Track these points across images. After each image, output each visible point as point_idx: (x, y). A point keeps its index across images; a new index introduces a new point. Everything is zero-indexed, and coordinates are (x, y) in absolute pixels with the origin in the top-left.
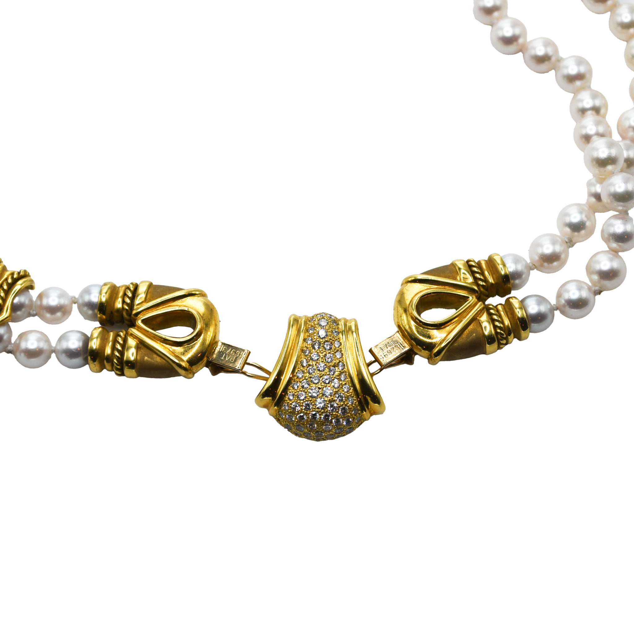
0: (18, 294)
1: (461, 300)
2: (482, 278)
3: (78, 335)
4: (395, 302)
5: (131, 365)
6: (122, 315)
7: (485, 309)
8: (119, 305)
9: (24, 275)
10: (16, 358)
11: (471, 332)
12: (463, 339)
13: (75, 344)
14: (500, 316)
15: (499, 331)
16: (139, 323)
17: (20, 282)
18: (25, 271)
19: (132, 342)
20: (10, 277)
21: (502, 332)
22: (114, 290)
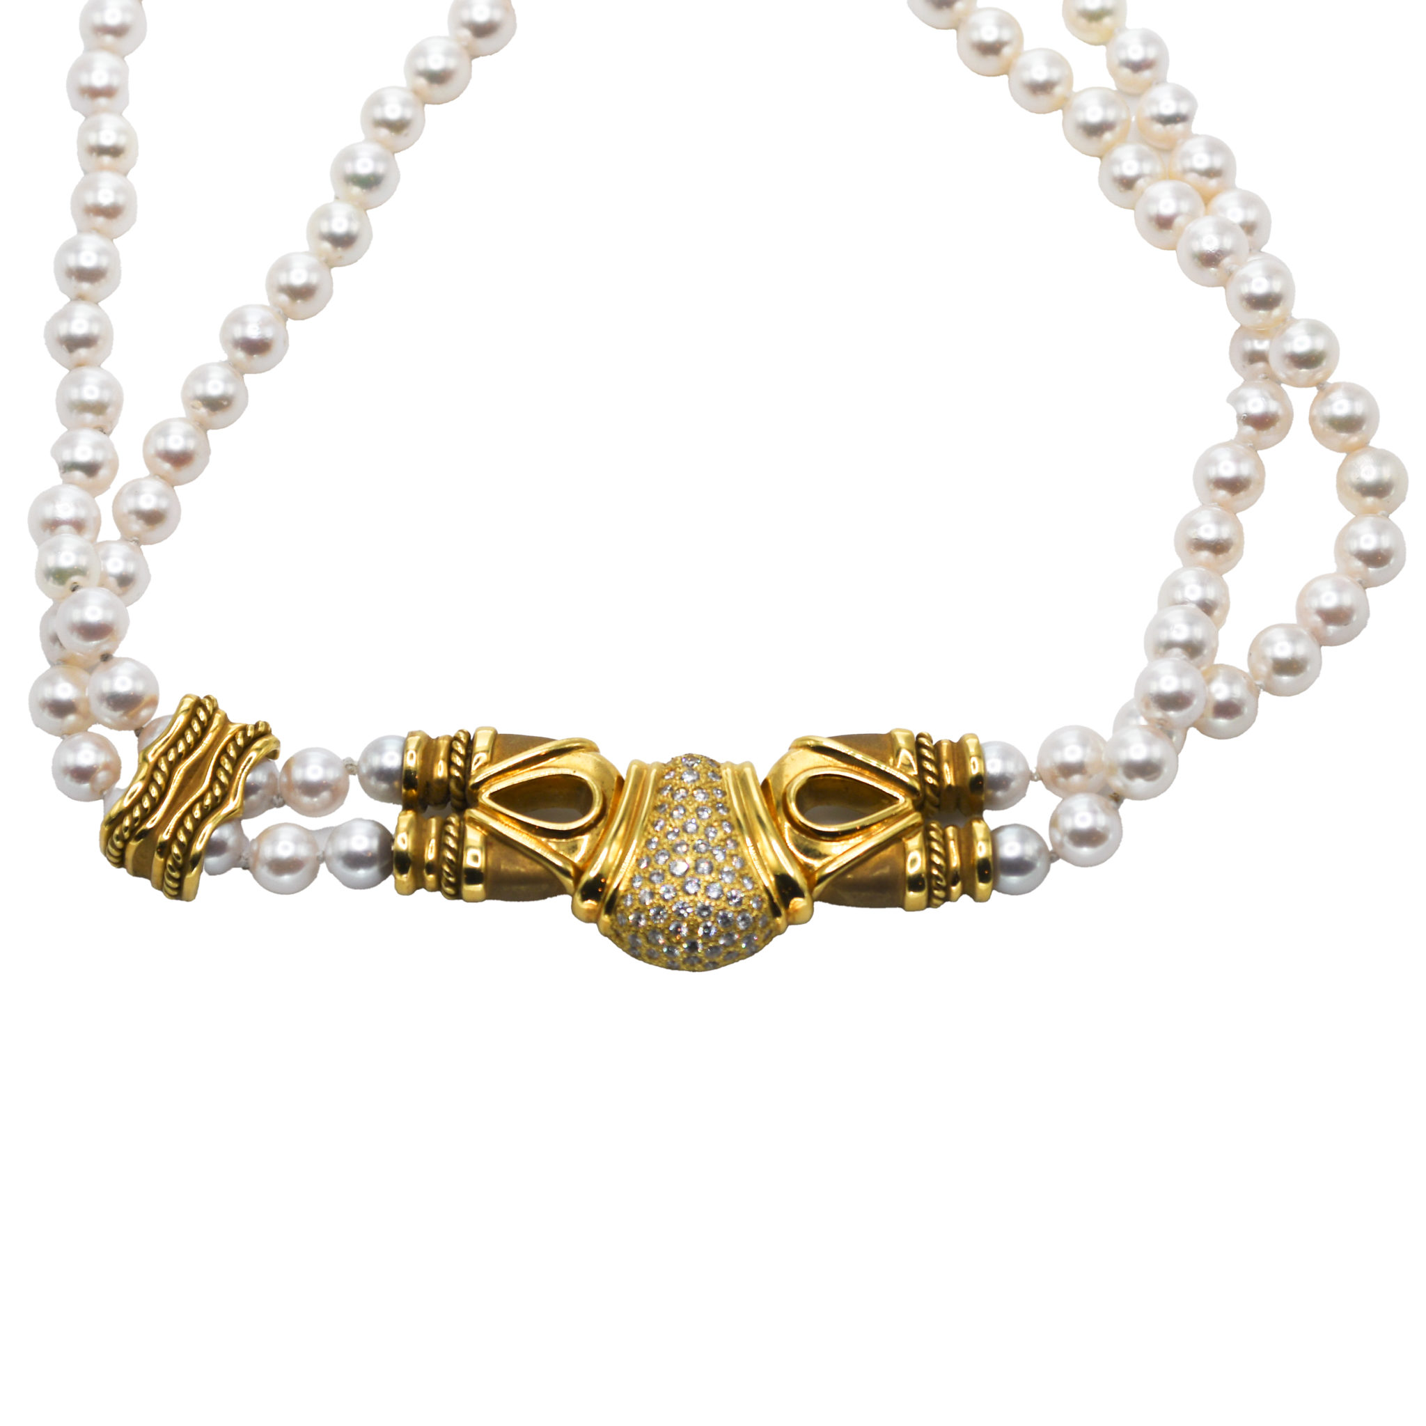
0: (256, 765)
1: (881, 800)
2: (934, 770)
3: (370, 826)
5: (474, 876)
6: (448, 787)
8: (440, 771)
9: (262, 732)
10: (255, 877)
11: (883, 864)
13: (364, 843)
14: (945, 846)
15: (935, 872)
16: (485, 798)
17: (258, 744)
18: (266, 725)
19: (474, 836)
20: (240, 734)
21: (940, 876)
22: (428, 748)
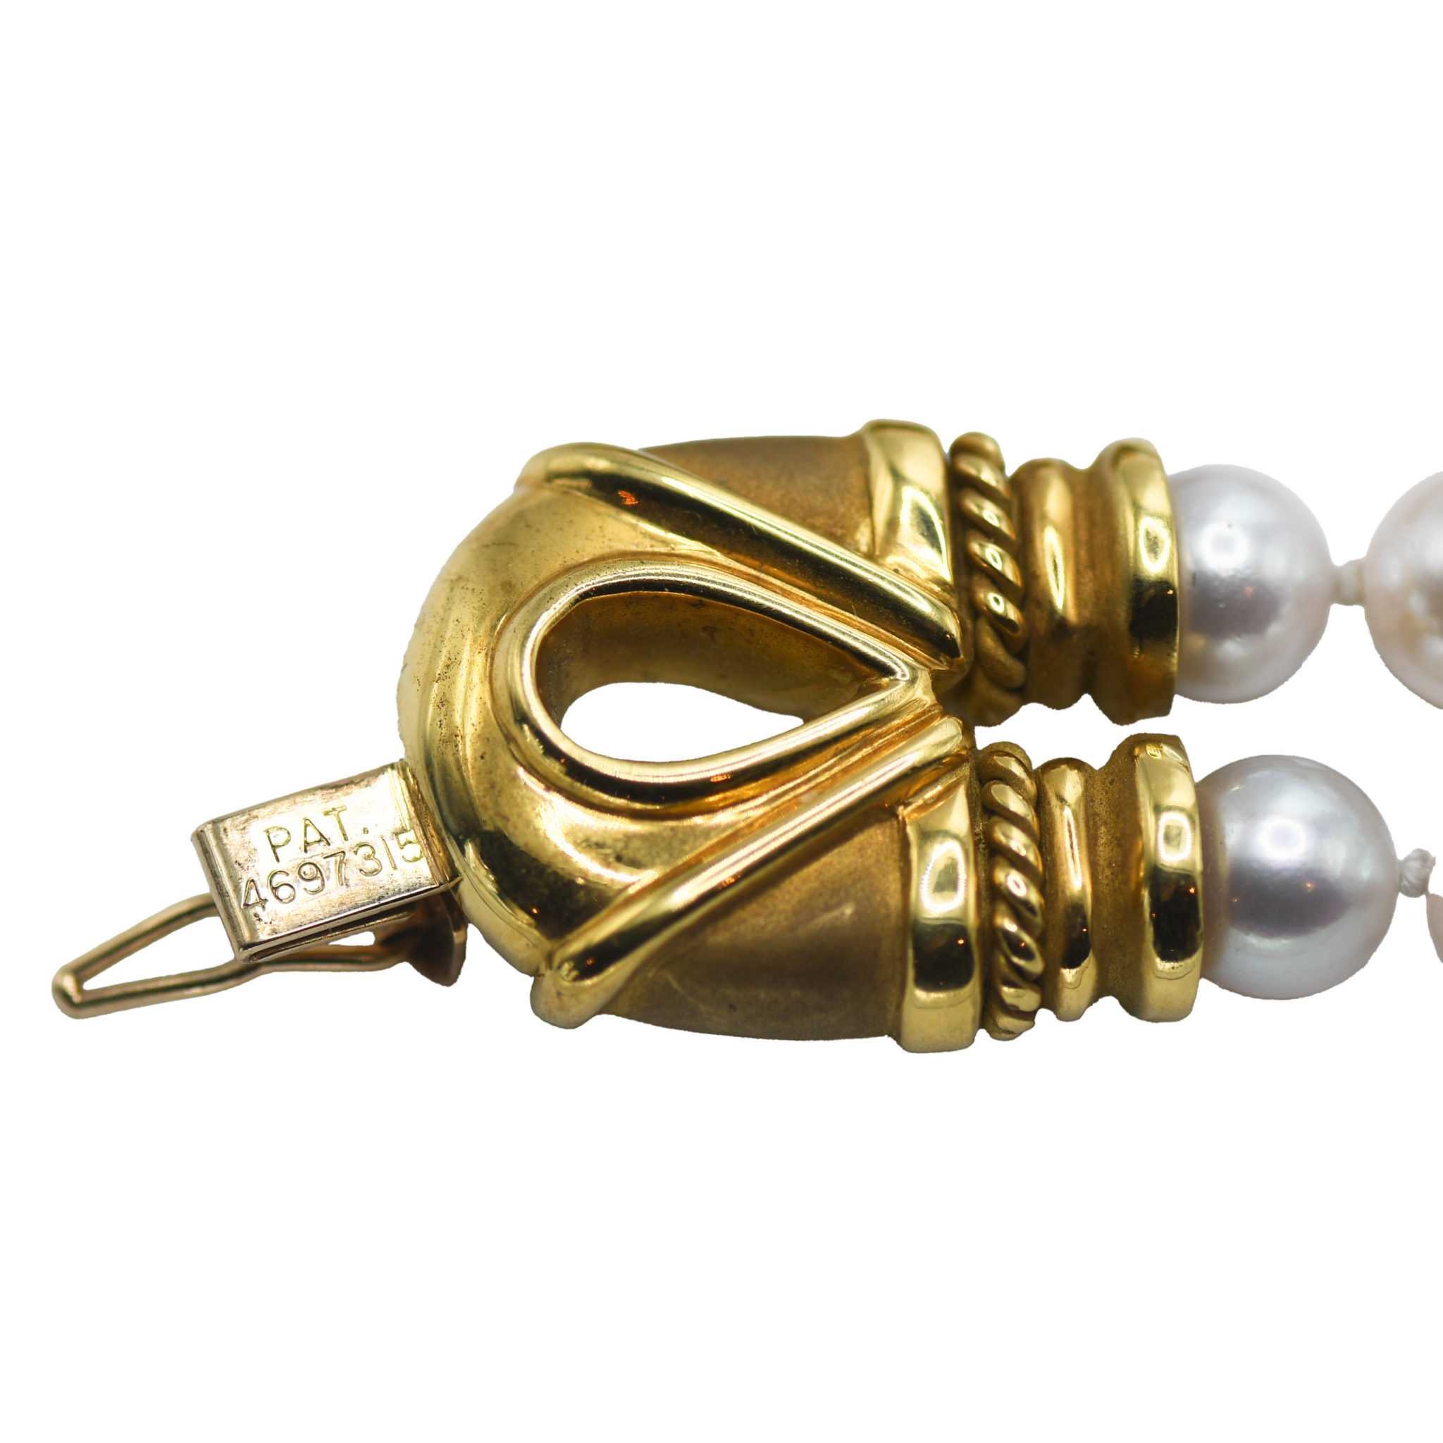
1: (835, 675)
2: (1009, 570)
4: (439, 577)
7: (965, 770)
11: (836, 892)
12: (774, 918)
14: (1044, 839)
15: (1008, 924)
21: (1027, 939)
